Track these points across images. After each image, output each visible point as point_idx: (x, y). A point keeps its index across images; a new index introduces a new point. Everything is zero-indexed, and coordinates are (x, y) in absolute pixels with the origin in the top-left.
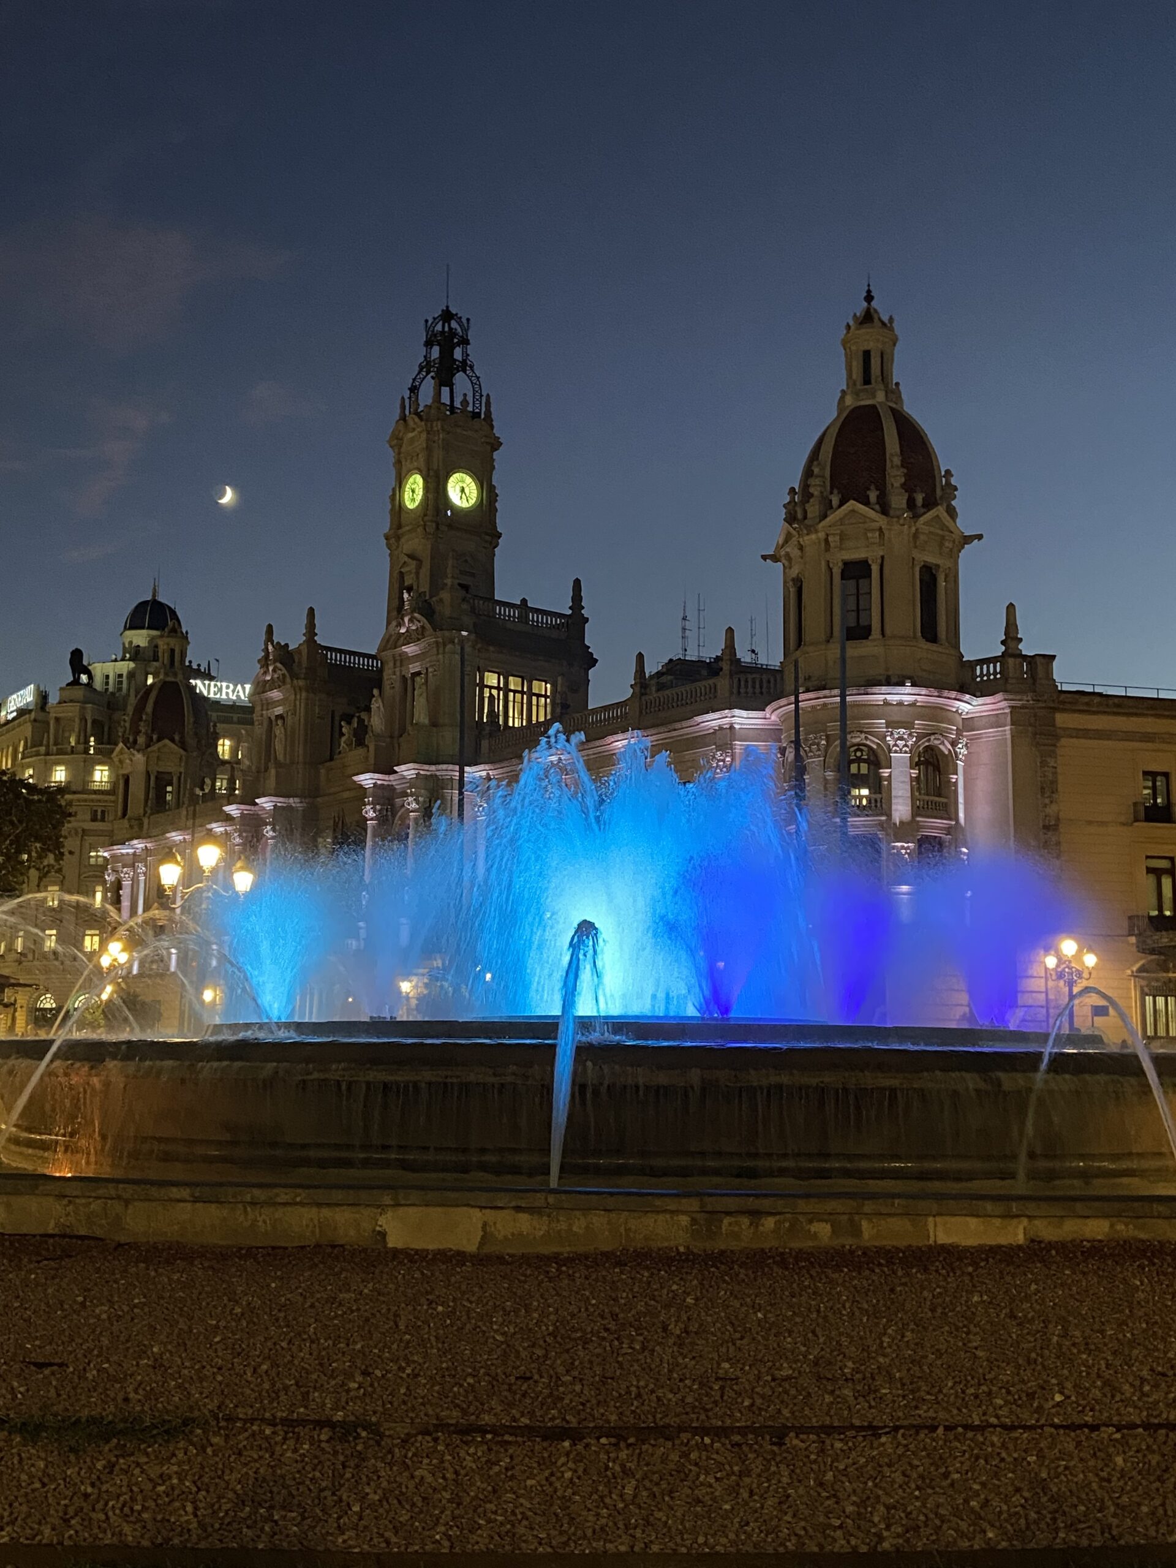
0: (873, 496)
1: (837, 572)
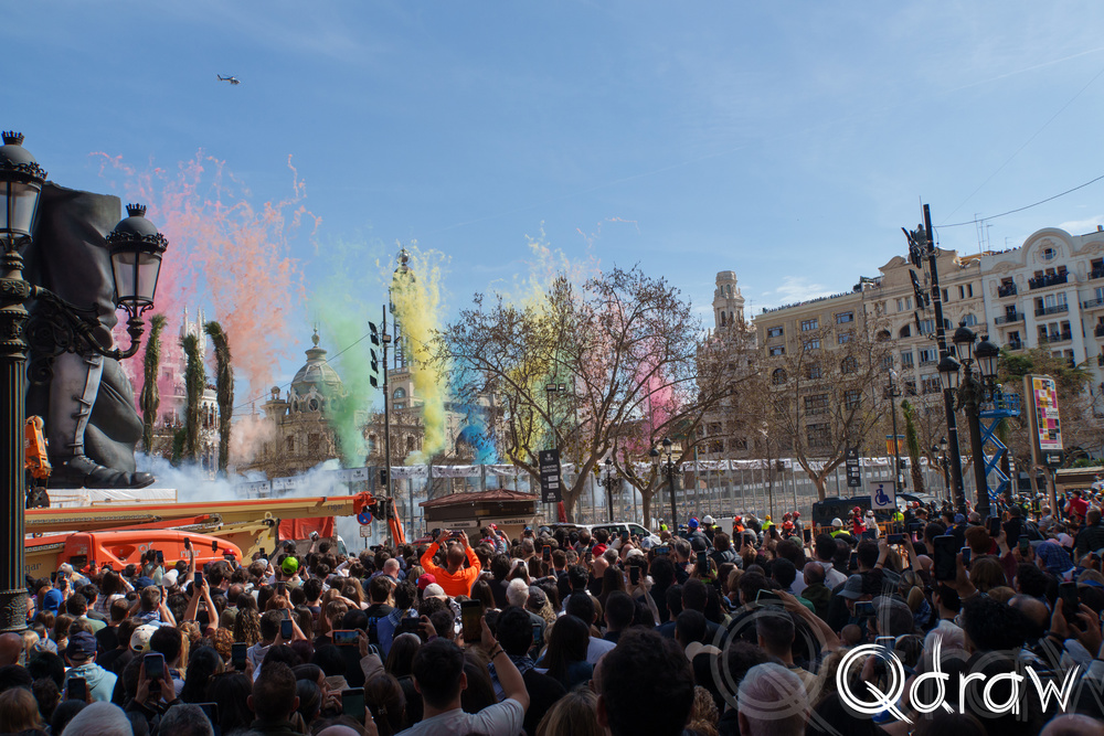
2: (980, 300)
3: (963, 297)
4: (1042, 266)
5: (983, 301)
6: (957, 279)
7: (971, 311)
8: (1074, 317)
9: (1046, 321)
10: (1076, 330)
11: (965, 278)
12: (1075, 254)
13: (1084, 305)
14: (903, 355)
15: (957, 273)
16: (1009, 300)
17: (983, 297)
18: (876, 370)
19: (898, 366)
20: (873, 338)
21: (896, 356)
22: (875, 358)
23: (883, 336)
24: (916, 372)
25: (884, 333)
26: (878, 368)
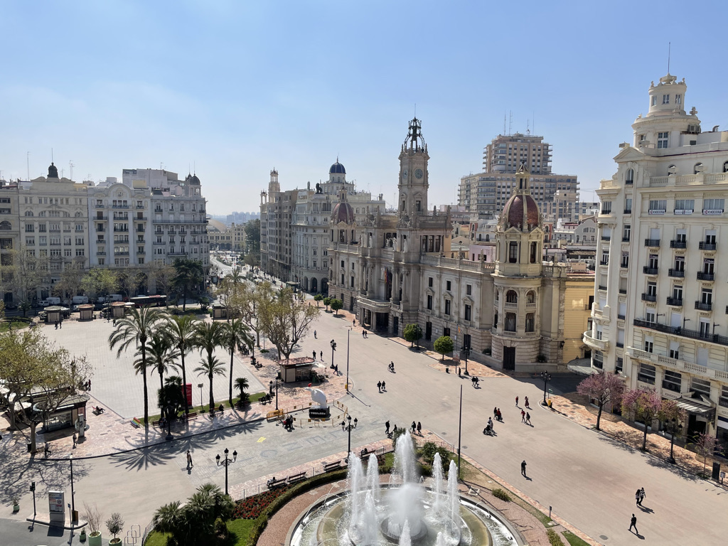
0: (519, 226)
1: (509, 244)
2: (86, 207)
3: (76, 203)
4: (117, 198)
5: (88, 208)
7: (81, 211)
8: (130, 222)
9: (118, 222)
10: (130, 228)
12: (132, 197)
13: (134, 219)
14: (40, 225)
16: (100, 210)
18: (23, 231)
19: (37, 231)
20: (22, 214)
21: (36, 225)
22: (23, 224)
23: (29, 214)
24: (47, 234)
25: (29, 213)
26: (24, 230)
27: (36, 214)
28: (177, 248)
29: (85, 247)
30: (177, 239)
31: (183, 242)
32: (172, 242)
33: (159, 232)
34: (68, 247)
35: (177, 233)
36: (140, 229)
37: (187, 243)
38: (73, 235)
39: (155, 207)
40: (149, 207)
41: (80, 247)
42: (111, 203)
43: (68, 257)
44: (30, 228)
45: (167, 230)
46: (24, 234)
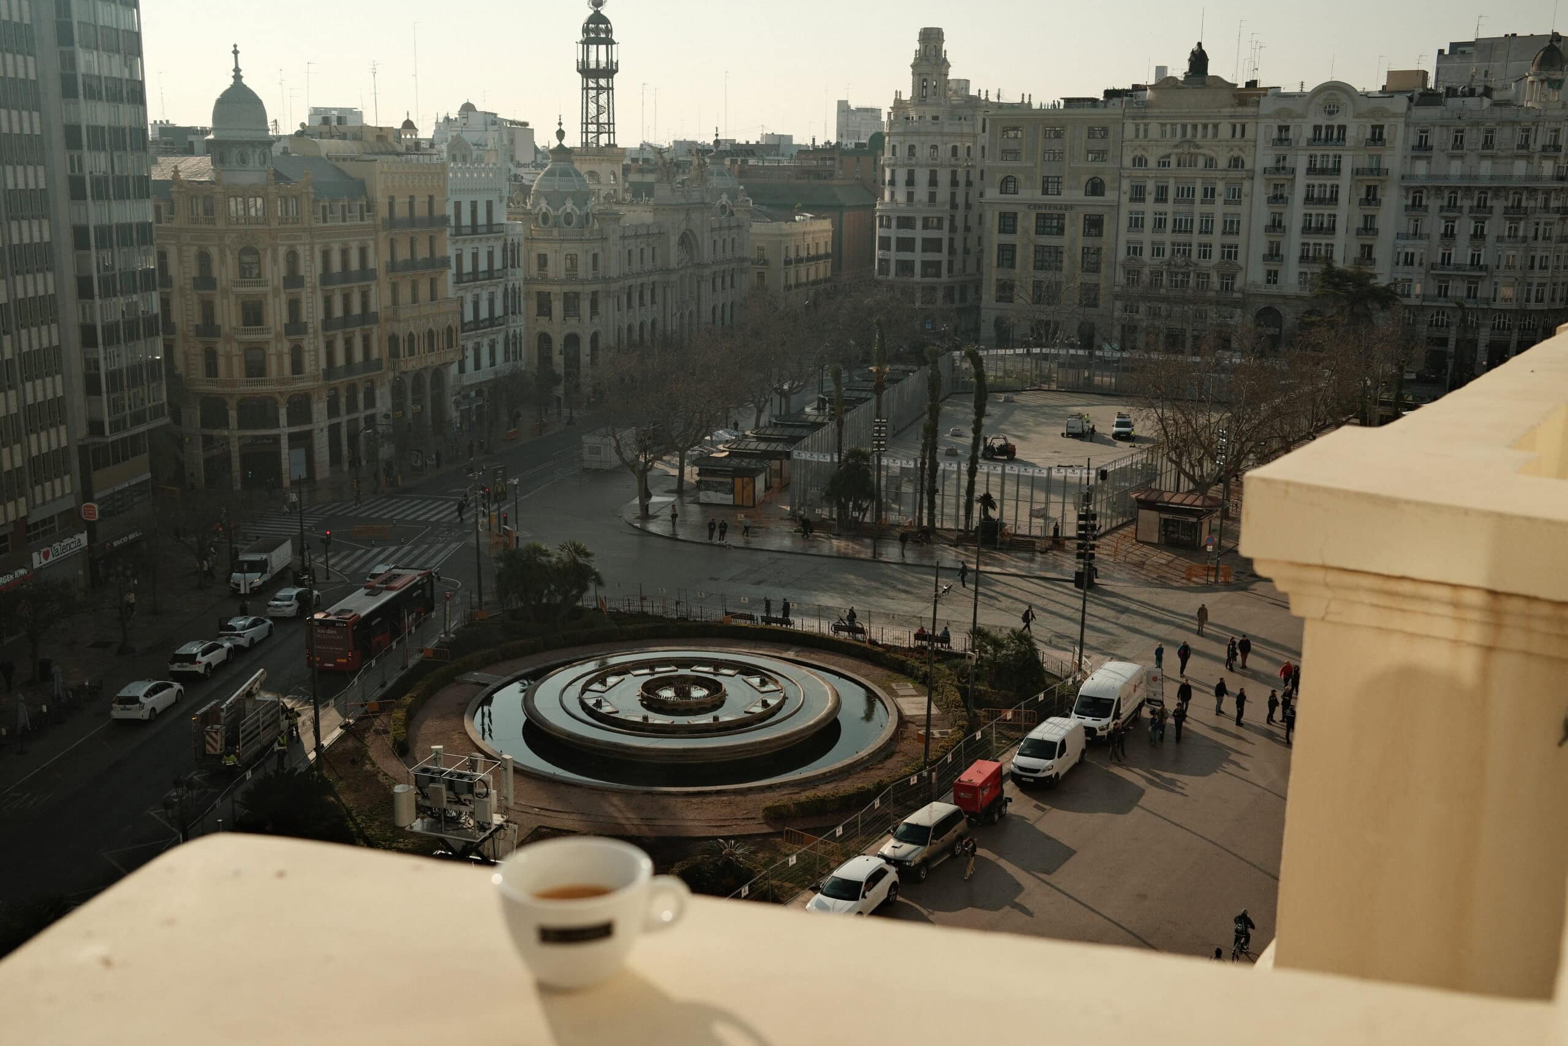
2: (1253, 144)
3: (1234, 135)
4: (1323, 121)
5: (1255, 146)
6: (1231, 117)
7: (1241, 154)
8: (1345, 181)
9: (1317, 181)
10: (1343, 196)
11: (1241, 117)
12: (1358, 115)
13: (1357, 172)
14: (1158, 187)
15: (1233, 110)
16: (1282, 150)
17: (1255, 141)
18: (1125, 199)
19: (1150, 198)
20: (1127, 162)
21: (1151, 186)
22: (1126, 185)
23: (1140, 161)
24: (1169, 207)
25: (1140, 159)
26: (1128, 196)
27: (1152, 163)
28: (1462, 253)
29: (1240, 240)
30: (1465, 227)
31: (1478, 236)
32: (1449, 234)
33: (1416, 205)
34: (1205, 239)
35: (1466, 210)
36: (1371, 197)
37: (1490, 239)
38: (1219, 209)
39: (1414, 140)
40: (1399, 143)
41: (1230, 240)
42: (1308, 133)
43: (1204, 263)
44: (1138, 194)
45: (1439, 202)
46: (1127, 207)
